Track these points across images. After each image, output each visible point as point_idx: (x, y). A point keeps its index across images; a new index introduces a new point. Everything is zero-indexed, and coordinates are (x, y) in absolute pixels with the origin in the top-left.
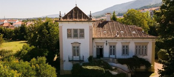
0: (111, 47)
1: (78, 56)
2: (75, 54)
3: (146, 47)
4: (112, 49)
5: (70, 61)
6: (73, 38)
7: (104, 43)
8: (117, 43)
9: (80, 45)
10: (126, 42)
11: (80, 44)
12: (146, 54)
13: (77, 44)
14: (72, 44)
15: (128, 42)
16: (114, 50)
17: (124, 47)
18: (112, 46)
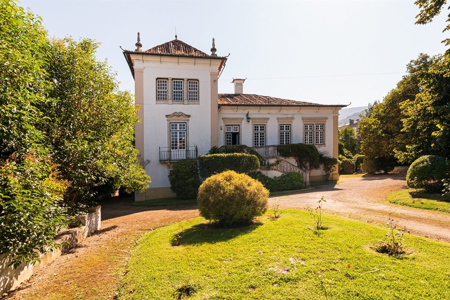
0: (256, 128)
1: (184, 148)
2: (176, 145)
3: (323, 126)
4: (258, 134)
5: (162, 162)
6: (170, 101)
7: (242, 119)
8: (268, 119)
9: (190, 119)
10: (286, 116)
11: (189, 116)
12: (323, 143)
13: (181, 118)
14: (167, 116)
15: (289, 116)
16: (263, 137)
17: (281, 128)
18: (258, 127)
